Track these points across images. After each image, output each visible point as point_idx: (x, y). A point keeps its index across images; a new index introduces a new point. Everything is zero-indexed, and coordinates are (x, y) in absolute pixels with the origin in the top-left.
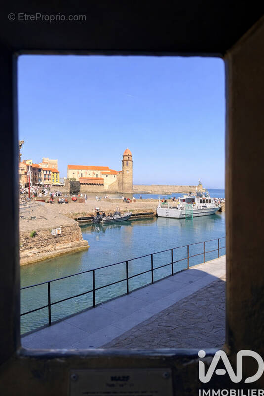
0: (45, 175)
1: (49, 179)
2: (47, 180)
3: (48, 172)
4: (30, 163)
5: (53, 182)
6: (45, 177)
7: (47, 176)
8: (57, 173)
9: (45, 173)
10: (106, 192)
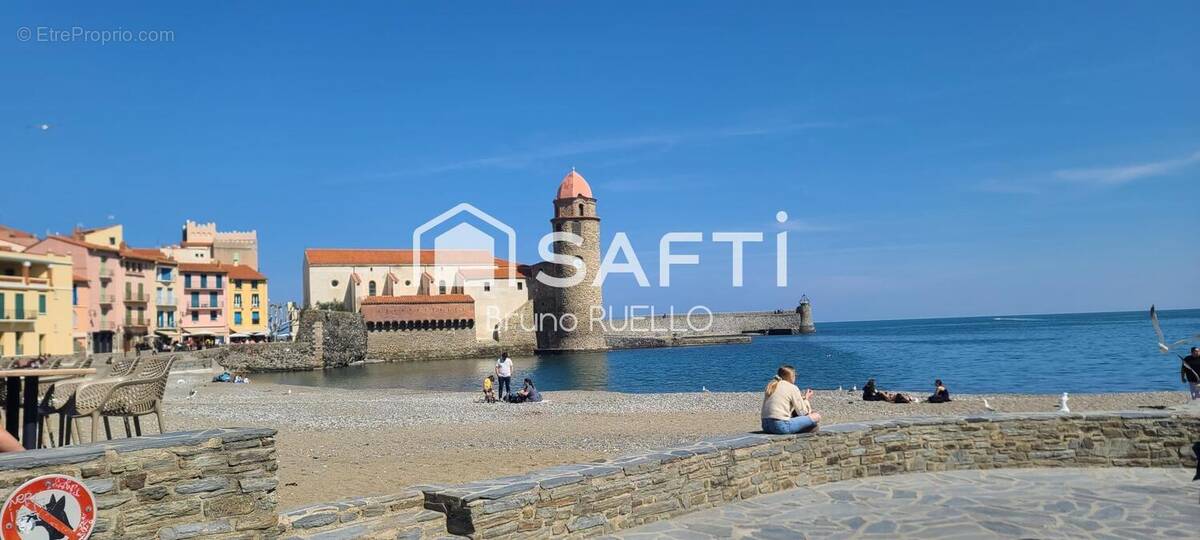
0: (195, 293)
1: (214, 314)
2: (205, 319)
3: (211, 282)
4: (113, 240)
5: (239, 321)
6: (195, 303)
7: (205, 299)
8: (255, 283)
9: (196, 281)
10: (485, 353)
